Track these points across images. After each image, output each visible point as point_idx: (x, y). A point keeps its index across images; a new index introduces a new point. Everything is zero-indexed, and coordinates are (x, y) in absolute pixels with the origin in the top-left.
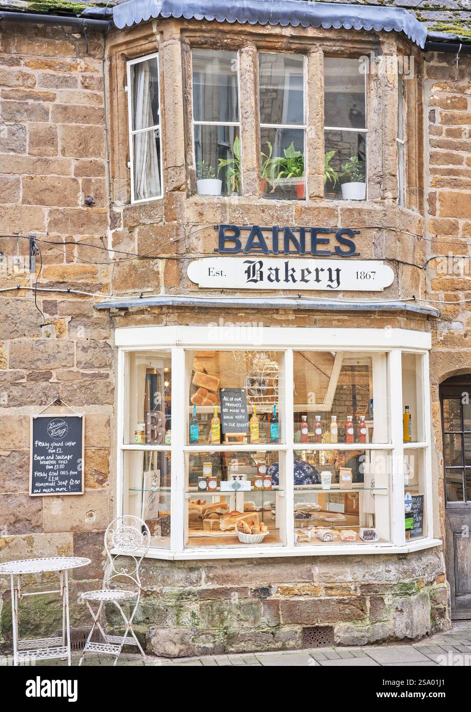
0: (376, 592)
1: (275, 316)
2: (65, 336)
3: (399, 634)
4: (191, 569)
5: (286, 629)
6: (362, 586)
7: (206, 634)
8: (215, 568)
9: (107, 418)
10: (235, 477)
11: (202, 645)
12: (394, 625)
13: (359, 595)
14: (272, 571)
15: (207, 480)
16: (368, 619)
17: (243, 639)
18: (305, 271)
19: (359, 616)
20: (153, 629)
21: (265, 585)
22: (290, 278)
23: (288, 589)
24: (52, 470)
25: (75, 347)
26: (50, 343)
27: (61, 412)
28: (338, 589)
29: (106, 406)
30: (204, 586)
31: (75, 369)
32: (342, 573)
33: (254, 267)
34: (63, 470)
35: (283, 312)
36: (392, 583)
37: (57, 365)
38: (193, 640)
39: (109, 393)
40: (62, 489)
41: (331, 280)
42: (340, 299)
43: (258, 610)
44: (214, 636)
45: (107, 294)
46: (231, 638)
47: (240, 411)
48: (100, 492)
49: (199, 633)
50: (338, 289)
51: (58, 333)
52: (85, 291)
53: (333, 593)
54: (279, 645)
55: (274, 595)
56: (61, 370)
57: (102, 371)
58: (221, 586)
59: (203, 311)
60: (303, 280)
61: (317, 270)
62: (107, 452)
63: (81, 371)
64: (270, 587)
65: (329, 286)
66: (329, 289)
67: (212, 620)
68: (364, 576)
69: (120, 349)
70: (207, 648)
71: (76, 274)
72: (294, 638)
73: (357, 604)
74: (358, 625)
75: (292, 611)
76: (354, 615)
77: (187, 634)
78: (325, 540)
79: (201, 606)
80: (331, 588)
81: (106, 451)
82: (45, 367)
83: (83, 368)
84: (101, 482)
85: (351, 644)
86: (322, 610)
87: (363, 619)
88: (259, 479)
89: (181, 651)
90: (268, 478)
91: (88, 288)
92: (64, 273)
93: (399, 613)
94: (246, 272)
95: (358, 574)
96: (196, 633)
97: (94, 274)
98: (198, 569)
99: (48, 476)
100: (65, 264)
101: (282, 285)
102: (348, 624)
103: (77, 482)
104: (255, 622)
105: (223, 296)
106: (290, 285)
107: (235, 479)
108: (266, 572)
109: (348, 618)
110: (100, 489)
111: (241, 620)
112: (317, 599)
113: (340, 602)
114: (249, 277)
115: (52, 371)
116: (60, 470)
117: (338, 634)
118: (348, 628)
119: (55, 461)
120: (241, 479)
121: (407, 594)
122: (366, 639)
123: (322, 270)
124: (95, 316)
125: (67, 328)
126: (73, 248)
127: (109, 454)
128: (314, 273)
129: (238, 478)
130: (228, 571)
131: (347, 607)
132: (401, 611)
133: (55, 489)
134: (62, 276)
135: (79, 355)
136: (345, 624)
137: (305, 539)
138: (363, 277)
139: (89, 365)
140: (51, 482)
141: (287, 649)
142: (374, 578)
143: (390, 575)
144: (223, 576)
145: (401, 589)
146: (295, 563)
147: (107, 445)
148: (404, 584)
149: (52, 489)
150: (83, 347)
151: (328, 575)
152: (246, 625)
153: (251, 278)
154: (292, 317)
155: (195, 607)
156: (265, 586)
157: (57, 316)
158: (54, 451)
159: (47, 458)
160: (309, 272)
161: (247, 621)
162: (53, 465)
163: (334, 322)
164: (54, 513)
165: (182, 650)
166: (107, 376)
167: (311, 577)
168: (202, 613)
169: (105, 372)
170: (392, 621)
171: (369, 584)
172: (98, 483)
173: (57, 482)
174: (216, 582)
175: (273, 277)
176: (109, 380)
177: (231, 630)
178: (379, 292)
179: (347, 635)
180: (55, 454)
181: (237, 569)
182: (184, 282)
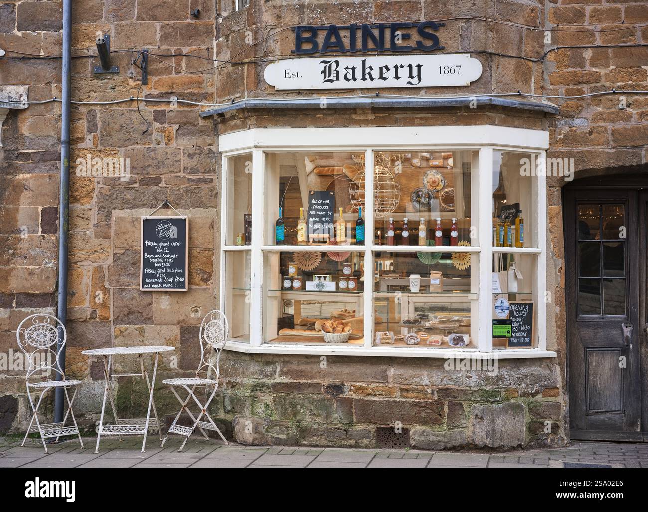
0: (455, 397)
1: (354, 116)
2: (174, 144)
3: (478, 442)
4: (268, 363)
5: (360, 427)
6: (440, 391)
7: (280, 425)
8: (292, 363)
9: (211, 220)
10: (319, 278)
11: (275, 435)
12: (473, 432)
13: (436, 399)
14: (346, 369)
15: (292, 280)
16: (445, 424)
17: (315, 433)
18: (384, 68)
19: (436, 420)
20: (237, 418)
21: (338, 382)
22: (367, 76)
23: (361, 387)
24: (160, 268)
25: (182, 154)
26: (160, 150)
27: (169, 214)
28: (413, 391)
29: (211, 209)
30: (278, 379)
31: (182, 174)
32: (418, 376)
33: (330, 66)
34: (169, 268)
35: (361, 112)
36: (472, 389)
37: (165, 170)
38: (266, 430)
39: (213, 197)
40: (168, 285)
41: (411, 76)
42: (422, 96)
43: (331, 406)
44: (287, 428)
45: (212, 102)
46: (304, 432)
47: (327, 213)
48: (205, 290)
49: (272, 424)
50: (420, 85)
51: (167, 141)
52: (192, 100)
53: (409, 395)
54: (352, 442)
55: (347, 393)
56: (169, 175)
57: (207, 176)
58: (295, 381)
59: (280, 113)
60: (381, 77)
61: (396, 67)
62: (211, 253)
63: (187, 176)
64: (344, 385)
65: (409, 83)
66: (409, 86)
67: (285, 413)
68: (442, 380)
69: (223, 155)
70: (280, 439)
71: (183, 84)
72: (368, 437)
73: (434, 408)
74: (434, 429)
75: (366, 411)
76: (430, 419)
77: (260, 423)
78: (409, 342)
79: (274, 398)
80: (407, 390)
81: (211, 251)
82: (155, 173)
83: (189, 173)
84: (206, 281)
85: (427, 447)
86: (397, 411)
87: (441, 424)
88: (343, 279)
89: (254, 439)
90: (353, 280)
91: (195, 98)
92: (173, 84)
93: (479, 420)
94: (322, 72)
95: (435, 378)
96: (270, 424)
97: (200, 83)
98: (274, 363)
99: (156, 273)
100: (174, 75)
101: (359, 84)
102: (424, 427)
103: (182, 280)
104: (327, 417)
105: (300, 97)
106: (368, 84)
107: (319, 280)
108: (340, 370)
109: (423, 422)
110: (205, 287)
111: (314, 414)
112: (391, 400)
113: (416, 404)
114: (325, 77)
115: (161, 176)
116: (167, 268)
117: (413, 437)
118: (424, 431)
119: (163, 259)
120: (325, 280)
121: (488, 401)
122: (443, 444)
123: (402, 67)
124: (201, 124)
125: (175, 136)
126: (182, 60)
127: (213, 254)
128: (393, 70)
129: (322, 279)
130: (303, 367)
131: (423, 411)
132: (481, 418)
133: (162, 285)
134: (171, 87)
135: (185, 161)
136: (420, 427)
137: (387, 341)
138: (446, 72)
139: (194, 171)
140: (159, 279)
141: (360, 447)
142: (453, 383)
143: (471, 381)
144: (296, 372)
145: (482, 396)
146: (372, 364)
147: (211, 246)
148: (485, 390)
149: (160, 286)
150: (189, 154)
151: (404, 377)
152: (318, 420)
153: (327, 79)
154: (371, 117)
155: (268, 398)
156: (337, 384)
157: (166, 125)
158: (161, 250)
159: (156, 256)
160: (388, 69)
161: (320, 416)
162: (161, 263)
163: (416, 121)
164: (163, 307)
165: (256, 439)
166: (211, 181)
167: (385, 378)
168: (275, 405)
169: (209, 177)
170: (471, 428)
171: (447, 389)
172: (203, 281)
173: (164, 279)
174: (290, 377)
175: (350, 77)
176: (213, 185)
177: (304, 424)
178: (465, 87)
179: (423, 439)
180: (162, 253)
181: (312, 366)
182: (262, 85)
